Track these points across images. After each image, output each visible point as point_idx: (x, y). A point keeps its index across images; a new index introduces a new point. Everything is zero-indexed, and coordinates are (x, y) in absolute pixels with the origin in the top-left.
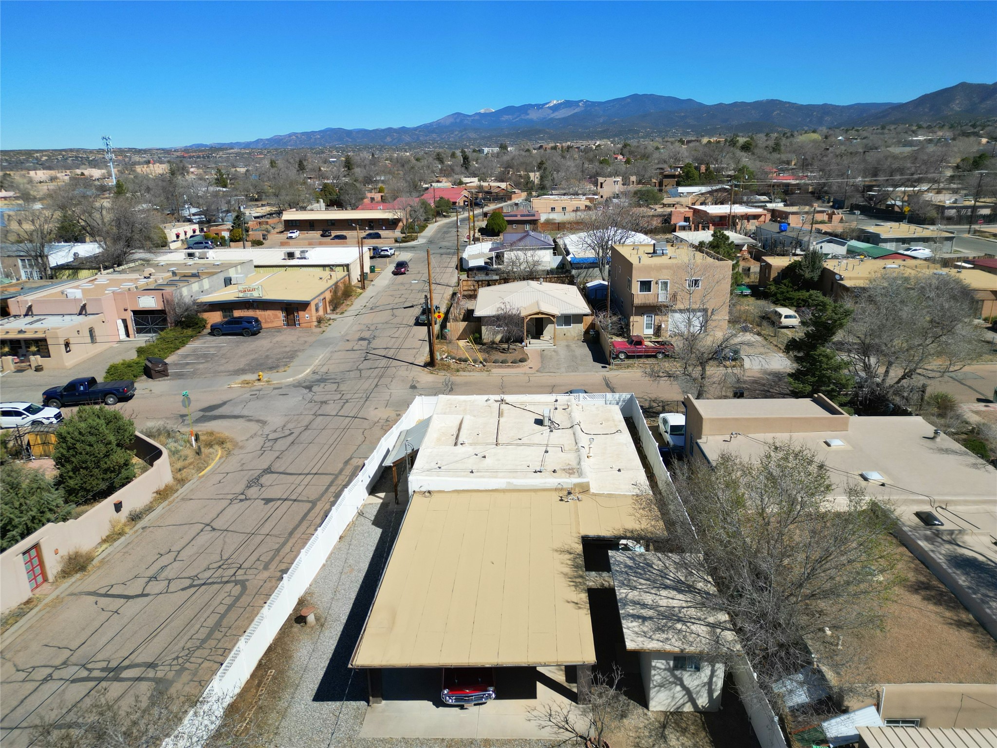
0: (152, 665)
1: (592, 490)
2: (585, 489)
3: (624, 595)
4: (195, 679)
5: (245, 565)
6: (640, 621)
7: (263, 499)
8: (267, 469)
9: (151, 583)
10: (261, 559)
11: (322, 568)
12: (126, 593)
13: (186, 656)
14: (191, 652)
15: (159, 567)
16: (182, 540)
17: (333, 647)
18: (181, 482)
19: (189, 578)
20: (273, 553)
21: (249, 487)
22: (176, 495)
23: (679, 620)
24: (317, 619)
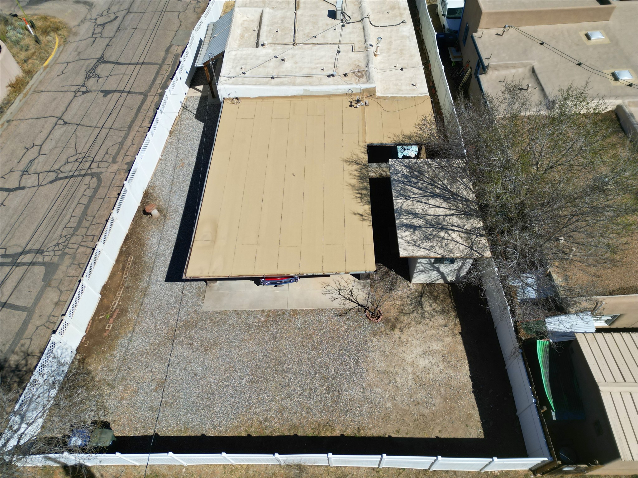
0: (39, 252)
1: (378, 94)
2: (371, 93)
3: (399, 205)
4: (75, 262)
5: (97, 159)
6: (412, 230)
7: (102, 91)
8: (101, 58)
9: (24, 177)
10: (109, 152)
11: (159, 162)
12: (6, 186)
13: (65, 242)
14: (68, 239)
15: (28, 161)
16: (41, 134)
17: (176, 236)
18: (29, 73)
19: (54, 171)
20: (117, 146)
21: (88, 78)
22: (28, 87)
23: (443, 229)
24: (160, 211)
